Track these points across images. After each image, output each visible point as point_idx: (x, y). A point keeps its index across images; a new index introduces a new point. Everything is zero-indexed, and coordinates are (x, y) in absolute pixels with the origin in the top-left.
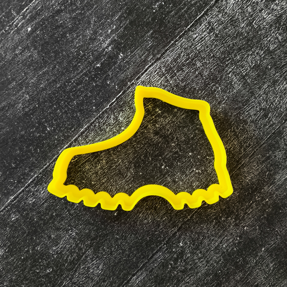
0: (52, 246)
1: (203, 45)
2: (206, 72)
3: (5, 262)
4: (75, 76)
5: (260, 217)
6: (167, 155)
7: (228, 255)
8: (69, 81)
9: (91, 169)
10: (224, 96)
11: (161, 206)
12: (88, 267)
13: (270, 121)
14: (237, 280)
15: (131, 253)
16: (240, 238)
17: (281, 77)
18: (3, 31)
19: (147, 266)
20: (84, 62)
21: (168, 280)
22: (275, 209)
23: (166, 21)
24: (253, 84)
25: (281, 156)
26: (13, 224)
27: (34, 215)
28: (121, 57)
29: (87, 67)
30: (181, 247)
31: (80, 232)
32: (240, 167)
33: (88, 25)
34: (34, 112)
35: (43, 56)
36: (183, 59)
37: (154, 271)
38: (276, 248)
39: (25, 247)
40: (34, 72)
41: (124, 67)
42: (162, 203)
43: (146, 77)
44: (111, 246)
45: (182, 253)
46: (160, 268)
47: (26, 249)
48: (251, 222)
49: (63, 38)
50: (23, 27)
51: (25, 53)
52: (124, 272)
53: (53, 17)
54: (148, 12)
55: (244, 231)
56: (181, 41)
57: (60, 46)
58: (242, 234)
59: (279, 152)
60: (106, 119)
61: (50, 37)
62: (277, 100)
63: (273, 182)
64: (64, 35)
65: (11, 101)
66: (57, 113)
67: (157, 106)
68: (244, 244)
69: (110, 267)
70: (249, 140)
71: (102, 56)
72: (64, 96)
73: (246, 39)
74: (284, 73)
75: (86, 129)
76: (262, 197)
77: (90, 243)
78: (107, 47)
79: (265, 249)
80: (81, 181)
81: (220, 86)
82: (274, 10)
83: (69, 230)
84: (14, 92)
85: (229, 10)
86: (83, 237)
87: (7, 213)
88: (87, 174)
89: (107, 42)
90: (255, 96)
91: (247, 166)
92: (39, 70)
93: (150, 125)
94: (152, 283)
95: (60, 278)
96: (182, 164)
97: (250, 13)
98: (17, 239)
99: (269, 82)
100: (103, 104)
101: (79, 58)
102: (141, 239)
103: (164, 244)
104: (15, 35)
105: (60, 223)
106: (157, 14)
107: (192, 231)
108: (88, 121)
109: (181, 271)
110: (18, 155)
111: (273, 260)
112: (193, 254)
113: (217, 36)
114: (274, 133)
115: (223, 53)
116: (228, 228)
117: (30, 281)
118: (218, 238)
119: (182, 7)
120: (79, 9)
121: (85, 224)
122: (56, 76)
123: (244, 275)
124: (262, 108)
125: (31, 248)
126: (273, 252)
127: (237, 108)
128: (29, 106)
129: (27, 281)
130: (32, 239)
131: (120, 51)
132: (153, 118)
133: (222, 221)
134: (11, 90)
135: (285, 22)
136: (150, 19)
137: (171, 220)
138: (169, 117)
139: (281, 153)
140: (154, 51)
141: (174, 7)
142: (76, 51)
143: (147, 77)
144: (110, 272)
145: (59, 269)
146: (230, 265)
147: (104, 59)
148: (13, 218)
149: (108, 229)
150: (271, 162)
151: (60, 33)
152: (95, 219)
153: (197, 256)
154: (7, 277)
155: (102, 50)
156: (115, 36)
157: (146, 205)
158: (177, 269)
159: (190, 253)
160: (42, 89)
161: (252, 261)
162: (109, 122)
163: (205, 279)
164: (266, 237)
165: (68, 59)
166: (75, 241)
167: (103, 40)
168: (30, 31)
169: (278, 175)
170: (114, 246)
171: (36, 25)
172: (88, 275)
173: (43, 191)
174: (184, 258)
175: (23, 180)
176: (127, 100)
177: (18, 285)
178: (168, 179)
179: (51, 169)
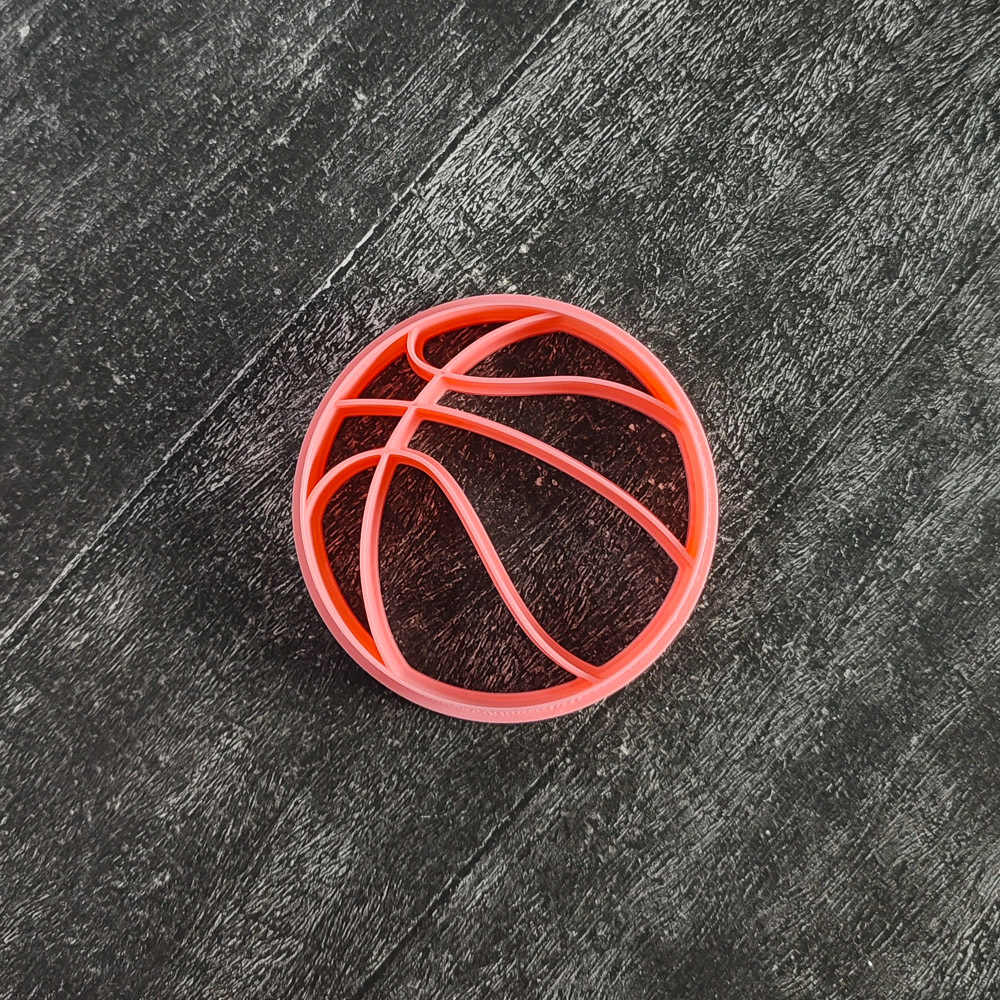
0: (162, 794)
1: (649, 41)
2: (667, 134)
4: (198, 186)
5: (896, 630)
7: (793, 771)
8: (179, 204)
9: (281, 509)
10: (739, 213)
12: (300, 856)
13: (907, 289)
14: (831, 857)
15: (450, 794)
16: (831, 711)
17: (932, 130)
19: (509, 838)
20: (229, 132)
21: (589, 878)
22: (946, 595)
24: (837, 163)
25: (952, 411)
26: (17, 727)
27: (89, 689)
28: (359, 107)
29: (240, 150)
30: (626, 759)
31: (261, 737)
32: (813, 460)
34: (63, 324)
35: (78, 124)
36: (580, 96)
37: (536, 852)
38: (957, 731)
39: (69, 803)
40: (53, 183)
41: (372, 140)
43: (453, 168)
44: (373, 777)
45: (630, 783)
46: (555, 840)
47: (72, 812)
48: (867, 650)
49: (147, 52)
51: (14, 116)
52: (429, 862)
55: (842, 682)
56: (570, 30)
57: (138, 79)
58: (837, 695)
59: (946, 394)
60: (323, 327)
61: (99, 52)
62: (924, 216)
63: (931, 502)
64: (149, 44)
66: (143, 321)
67: (502, 270)
68: (845, 730)
69: (377, 852)
70: (838, 363)
71: (290, 105)
72: (168, 259)
74: (941, 119)
75: (254, 370)
76: (900, 560)
77: (300, 774)
78: (306, 75)
79: (920, 740)
81: (720, 181)
83: (221, 732)
86: (273, 755)
88: (269, 527)
89: (305, 56)
90: (847, 208)
91: (839, 453)
92: (70, 174)
94: (531, 892)
95: (201, 904)
96: (604, 466)
98: (37, 777)
99: (891, 153)
100: (309, 277)
101: (210, 121)
102: (479, 744)
103: (566, 754)
105: (184, 709)
107: (661, 701)
108: (258, 339)
109: (630, 845)
110: (17, 482)
111: (954, 774)
112: (669, 779)
114: (921, 333)
115: (723, 62)
116: (786, 679)
117: (95, 921)
118: (756, 713)
121: (276, 707)
122: (131, 189)
123: (855, 835)
124: (874, 246)
125: (90, 805)
126: (948, 746)
127: (786, 252)
128: (42, 305)
129: (85, 921)
130: (90, 772)
131: (356, 84)
133: (764, 654)
139: (953, 399)
140: (475, 75)
142: (196, 97)
143: (457, 168)
144: (378, 869)
145: (195, 872)
146: (803, 805)
147: (300, 115)
148: (15, 704)
149: (359, 719)
150: (920, 434)
151: (133, 37)
152: (309, 686)
153: (683, 787)
154: (11, 914)
155: (290, 86)
156: (331, 32)
157: (488, 622)
158: (617, 837)
159: (660, 777)
160: (84, 241)
161: (880, 784)
162: (334, 340)
163: (717, 863)
164: (921, 697)
165: (170, 126)
166: (244, 769)
167: (289, 50)
168: (28, 38)
169: (948, 477)
170: (385, 775)
171: (45, 15)
172: (302, 883)
173: (117, 602)
174: (640, 797)
175: (40, 570)
176: (394, 255)
177: (54, 940)
178: (559, 521)
179: (137, 523)
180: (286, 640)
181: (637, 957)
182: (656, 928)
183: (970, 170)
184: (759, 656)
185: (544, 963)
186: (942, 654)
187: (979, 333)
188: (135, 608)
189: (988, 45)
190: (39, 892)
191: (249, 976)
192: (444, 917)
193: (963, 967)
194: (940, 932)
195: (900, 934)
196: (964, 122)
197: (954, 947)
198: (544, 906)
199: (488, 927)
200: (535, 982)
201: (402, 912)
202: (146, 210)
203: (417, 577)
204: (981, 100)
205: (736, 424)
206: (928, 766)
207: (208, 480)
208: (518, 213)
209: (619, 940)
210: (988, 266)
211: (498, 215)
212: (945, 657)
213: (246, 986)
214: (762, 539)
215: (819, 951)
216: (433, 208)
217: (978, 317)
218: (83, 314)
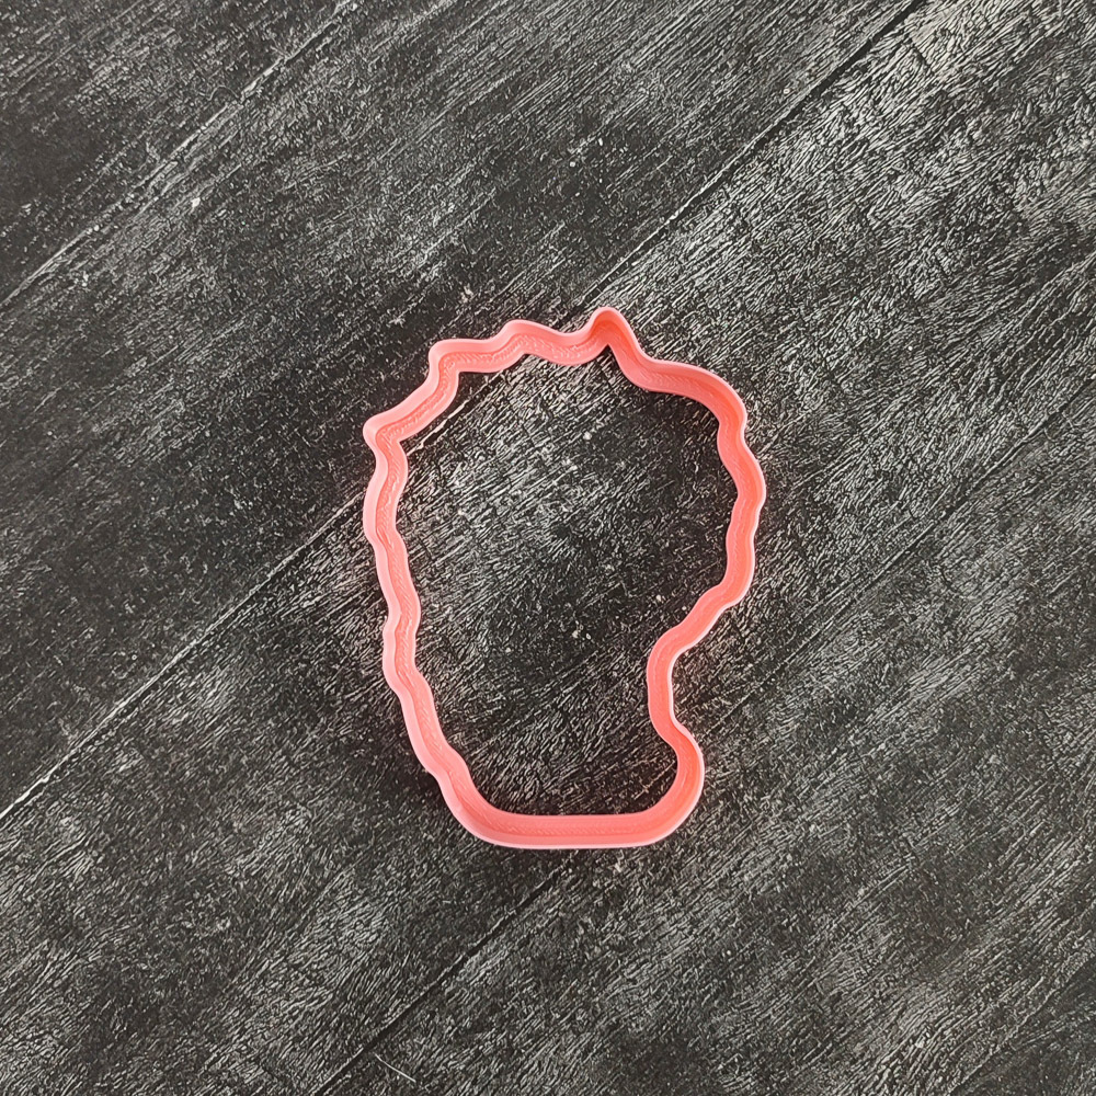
0: (231, 854)
1: (714, 274)
2: (718, 354)
3: (95, 895)
4: (324, 352)
5: (858, 798)
6: (589, 598)
7: (757, 904)
8: (307, 363)
9: (359, 630)
10: (771, 429)
11: (563, 751)
12: (339, 921)
13: (905, 510)
14: (779, 980)
15: (468, 885)
16: (795, 858)
17: (943, 378)
18: (118, 204)
19: (513, 929)
20: (355, 309)
21: (575, 971)
22: (904, 773)
23: (606, 195)
24: (858, 396)
25: (930, 618)
26: (121, 783)
27: (183, 760)
28: (466, 300)
29: (363, 325)
30: (618, 875)
31: (320, 818)
32: (806, 645)
33: (374, 197)
34: (199, 453)
35: (232, 286)
36: (650, 314)
37: (533, 944)
38: (898, 888)
40: (205, 333)
41: (473, 329)
42: (567, 742)
44: (408, 863)
45: (619, 897)
46: (551, 936)
47: (157, 860)
48: (831, 810)
49: (296, 233)
50: (177, 193)
51: (179, 273)
52: (445, 940)
53: (268, 168)
54: (554, 168)
55: (807, 835)
56: (649, 257)
57: (285, 255)
58: (801, 845)
59: (925, 604)
60: (413, 481)
61: (256, 227)
62: (927, 450)
63: (902, 693)
64: (298, 226)
65: (131, 416)
66: (266, 459)
67: (567, 452)
68: (804, 875)
69: (403, 926)
70: (838, 565)
71: (409, 292)
72: (292, 409)
73: (845, 260)
74: (952, 370)
75: (352, 510)
76: (868, 739)
77: (347, 853)
78: (424, 268)
79: (866, 893)
80: (329, 667)
81: (760, 400)
82: (931, 179)
83: (286, 810)
84: (140, 389)
85: (799, 172)
86: (328, 834)
87: (104, 750)
88: (347, 644)
89: (426, 252)
90: (862, 435)
91: (829, 642)
92: (219, 327)
93: (544, 507)
94: (526, 977)
95: (253, 950)
96: (632, 629)
97: (860, 182)
98: (131, 827)
99: (905, 394)
101: (341, 297)
103: (569, 865)
104: (151, 217)
105: (258, 786)
106: (582, 173)
108: (357, 485)
109: (613, 947)
110: (145, 581)
112: (652, 897)
113: (756, 247)
114: (912, 549)
115: (772, 300)
116: (760, 826)
117: (164, 952)
118: (731, 852)
119: (657, 155)
120: (347, 147)
121: (334, 794)
122: (269, 346)
123: (802, 965)
124: (881, 470)
125: (173, 856)
126: (889, 901)
127: (806, 466)
128: (184, 434)
129: (156, 952)
130: (176, 829)
131: (466, 281)
132: (554, 487)
133: (745, 803)
134: (131, 384)
135: (961, 215)
136: (560, 188)
137: (591, 795)
138: (601, 483)
139: (932, 609)
140: (565, 285)
141: (633, 156)
142: (332, 276)
144: (402, 940)
145: (251, 923)
146: (761, 934)
147: (416, 301)
148: (121, 764)
149: (401, 813)
150: (899, 634)
151: (286, 219)
152: (365, 780)
153: (663, 905)
154: (96, 938)
155: (411, 276)
156: (450, 235)
157: (519, 747)
158: (603, 939)
159: (645, 895)
160: (225, 385)
161: (827, 924)
162: (420, 493)
163: (684, 972)
164: (871, 855)
165: (308, 297)
166: (303, 843)
167: (414, 245)
168: (198, 208)
169: (919, 674)
170: (417, 863)
171: (214, 190)
172: (338, 945)
173: (215, 690)
174: (626, 909)
175: (154, 656)
176: (479, 428)
177: (129, 963)
178: (588, 670)
179: (239, 627)
180: (349, 740)
181: (607, 1042)
182: (625, 1020)
183: (971, 416)
184: (741, 804)
185: (529, 1036)
186: (893, 822)
187: (961, 555)
188: (229, 697)
189: (1000, 311)
190: (122, 922)
191: (285, 1015)
192: (451, 988)
193: (877, 1088)
194: (862, 1056)
195: (828, 1053)
196: (971, 374)
197: (872, 1069)
198: (535, 989)
199: (488, 1000)
200: (519, 1052)
201: (417, 979)
202: (279, 366)
203: (464, 701)
204: (989, 357)
205: (746, 607)
206: (870, 915)
207: (301, 598)
208: (586, 407)
209: (593, 1026)
210: (976, 499)
211: (569, 404)
212: (896, 825)
213: (281, 1023)
214: (756, 706)
215: (759, 1057)
216: (516, 392)
217: (961, 542)
218: (216, 446)
